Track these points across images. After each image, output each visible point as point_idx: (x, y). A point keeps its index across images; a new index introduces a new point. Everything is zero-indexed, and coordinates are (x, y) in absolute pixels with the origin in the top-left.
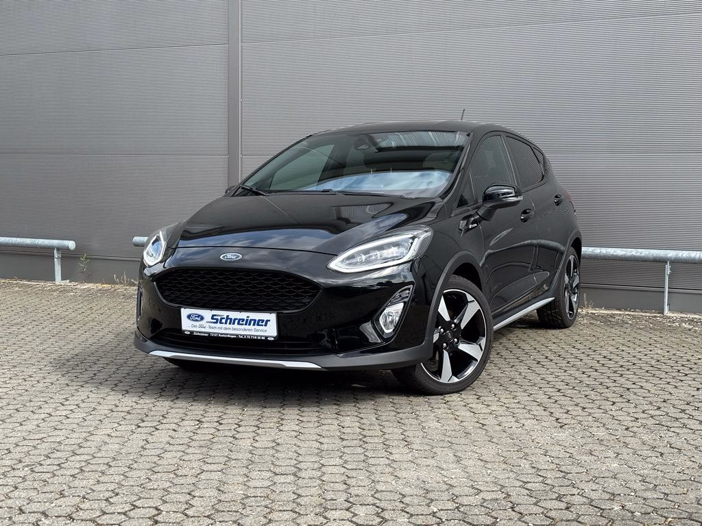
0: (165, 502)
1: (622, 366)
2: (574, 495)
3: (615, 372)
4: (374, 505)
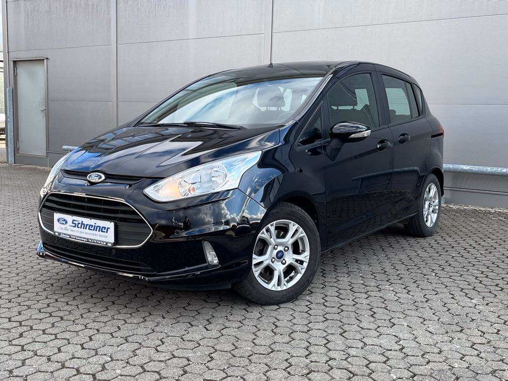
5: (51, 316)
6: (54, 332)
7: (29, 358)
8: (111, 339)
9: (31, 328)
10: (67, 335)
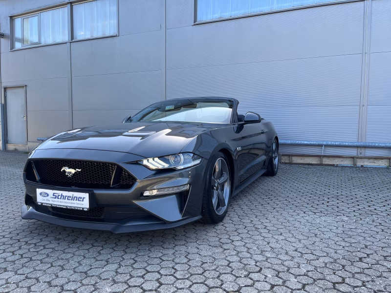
5: (44, 248)
7: (33, 285)
8: (96, 263)
9: (31, 259)
10: (60, 263)
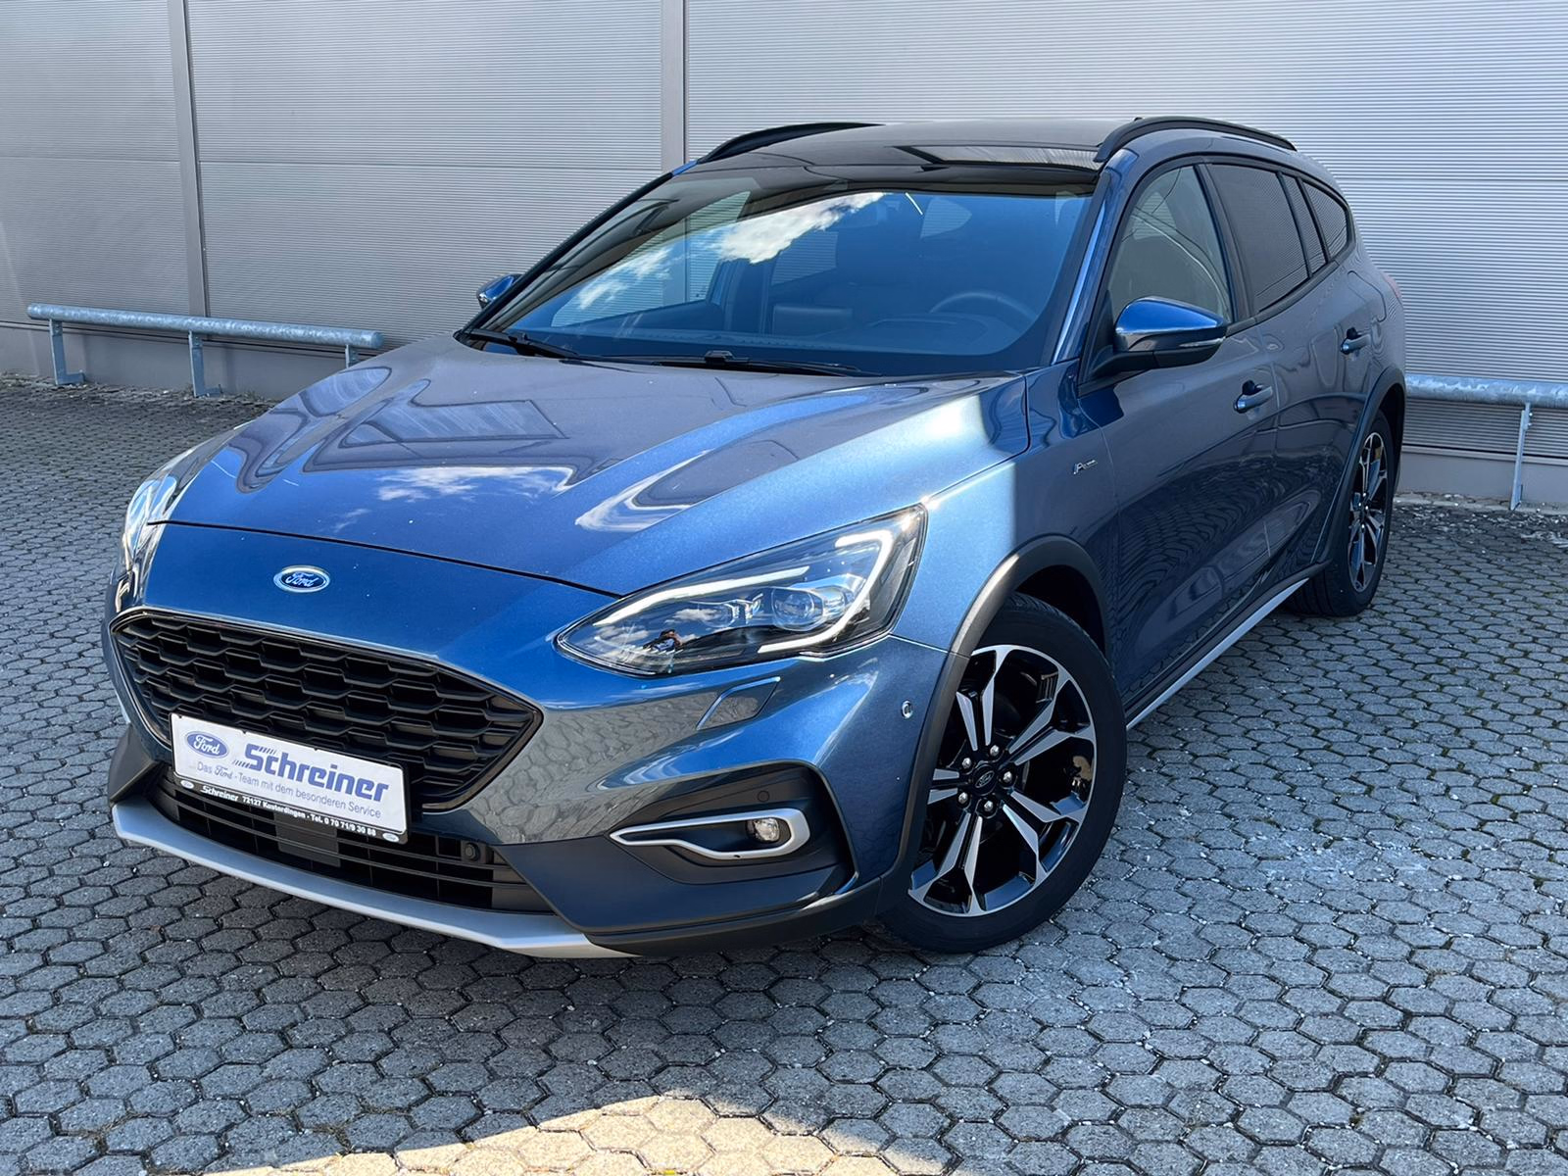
0: (493, 1075)
1: (1439, 661)
2: (1365, 1075)
3: (1427, 678)
4: (931, 1101)
6: (63, 1025)
